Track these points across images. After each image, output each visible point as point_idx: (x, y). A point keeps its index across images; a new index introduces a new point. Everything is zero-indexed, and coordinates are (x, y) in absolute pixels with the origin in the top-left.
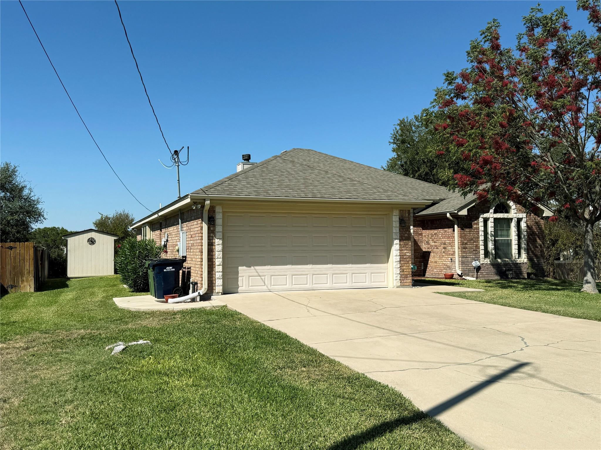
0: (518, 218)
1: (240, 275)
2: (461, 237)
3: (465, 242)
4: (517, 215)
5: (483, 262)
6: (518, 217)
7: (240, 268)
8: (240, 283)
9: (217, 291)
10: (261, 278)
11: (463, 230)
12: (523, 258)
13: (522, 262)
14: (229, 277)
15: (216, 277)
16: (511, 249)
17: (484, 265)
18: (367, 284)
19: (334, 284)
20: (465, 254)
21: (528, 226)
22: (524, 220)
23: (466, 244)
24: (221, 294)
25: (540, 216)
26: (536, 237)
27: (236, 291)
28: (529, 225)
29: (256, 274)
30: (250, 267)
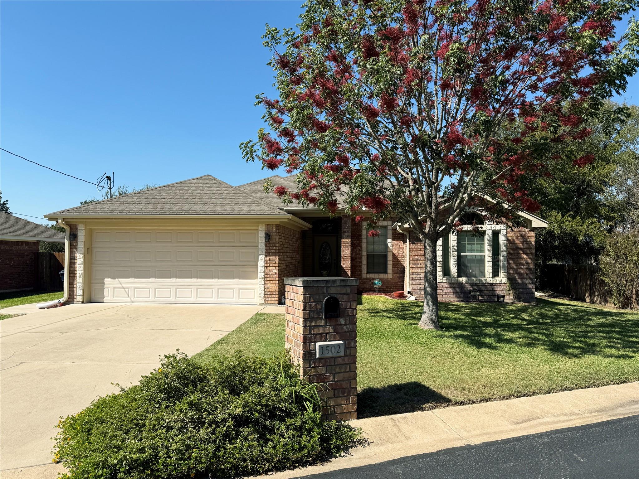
0: (493, 231)
1: (105, 286)
2: (411, 252)
3: (416, 257)
4: (493, 227)
5: (441, 281)
6: (494, 229)
7: (106, 280)
8: (106, 294)
9: (77, 300)
10: (125, 290)
11: (414, 244)
12: (501, 277)
13: (498, 282)
14: (96, 288)
15: (78, 287)
16: (484, 267)
17: (442, 284)
18: (234, 300)
19: (198, 299)
20: (416, 271)
21: (508, 240)
22: (504, 232)
23: (417, 259)
24: (81, 302)
25: (529, 226)
26: (521, 252)
27: (102, 301)
28: (509, 238)
29: (121, 286)
30: (115, 279)
